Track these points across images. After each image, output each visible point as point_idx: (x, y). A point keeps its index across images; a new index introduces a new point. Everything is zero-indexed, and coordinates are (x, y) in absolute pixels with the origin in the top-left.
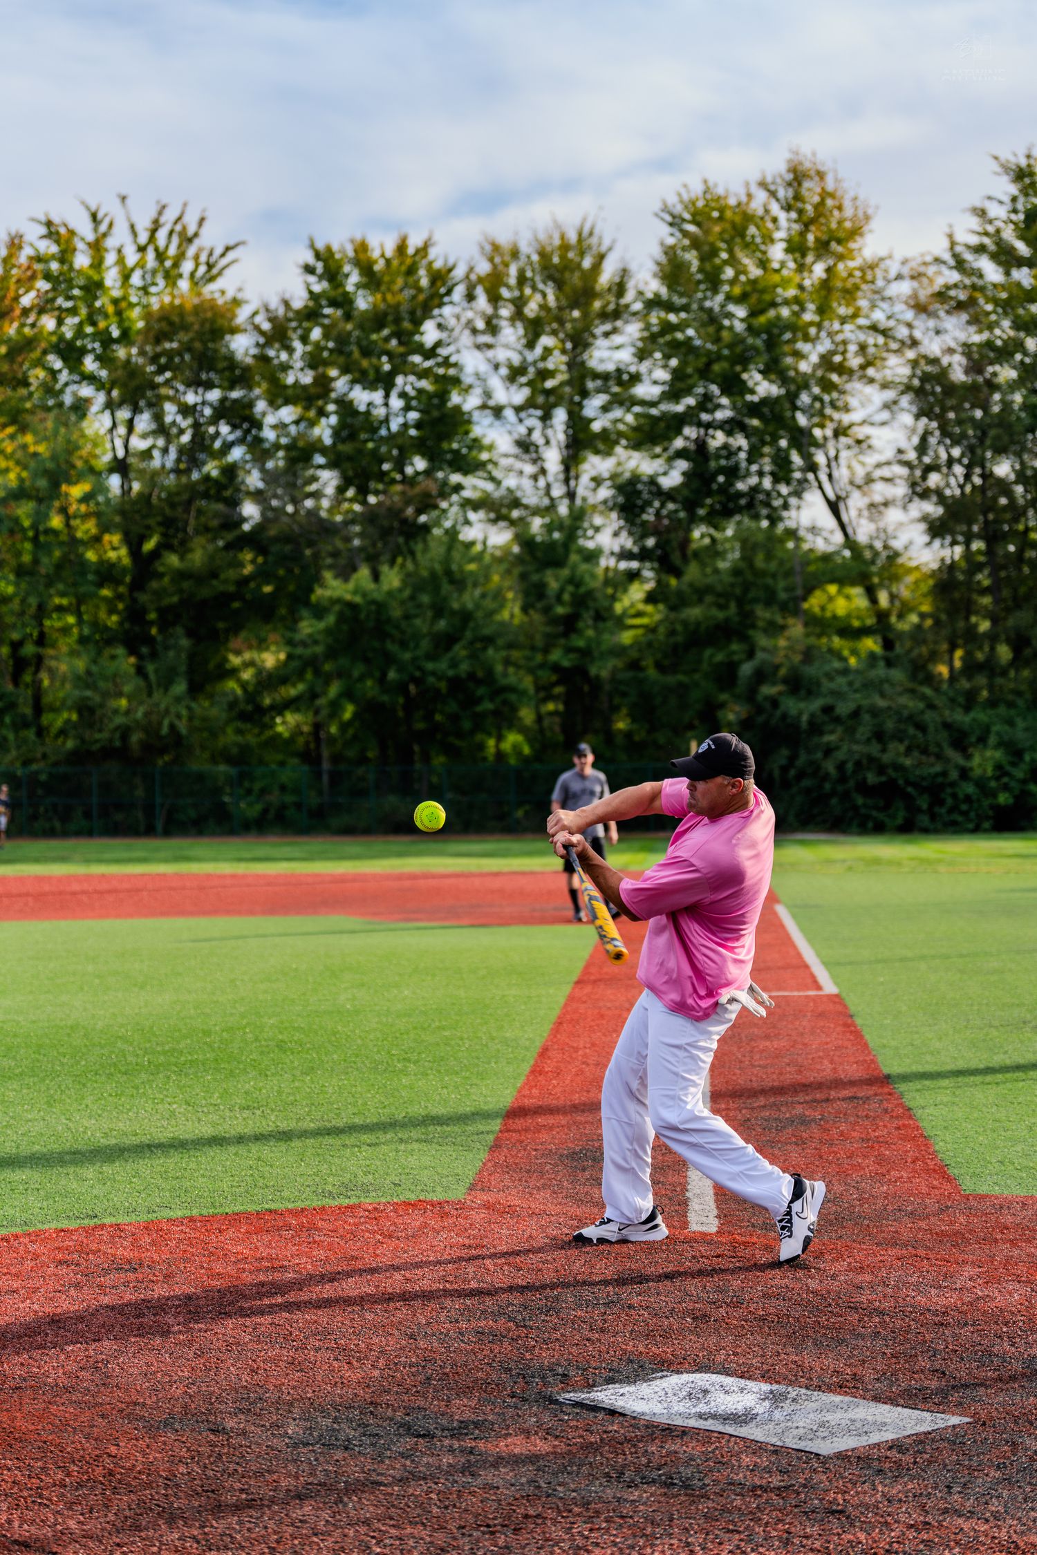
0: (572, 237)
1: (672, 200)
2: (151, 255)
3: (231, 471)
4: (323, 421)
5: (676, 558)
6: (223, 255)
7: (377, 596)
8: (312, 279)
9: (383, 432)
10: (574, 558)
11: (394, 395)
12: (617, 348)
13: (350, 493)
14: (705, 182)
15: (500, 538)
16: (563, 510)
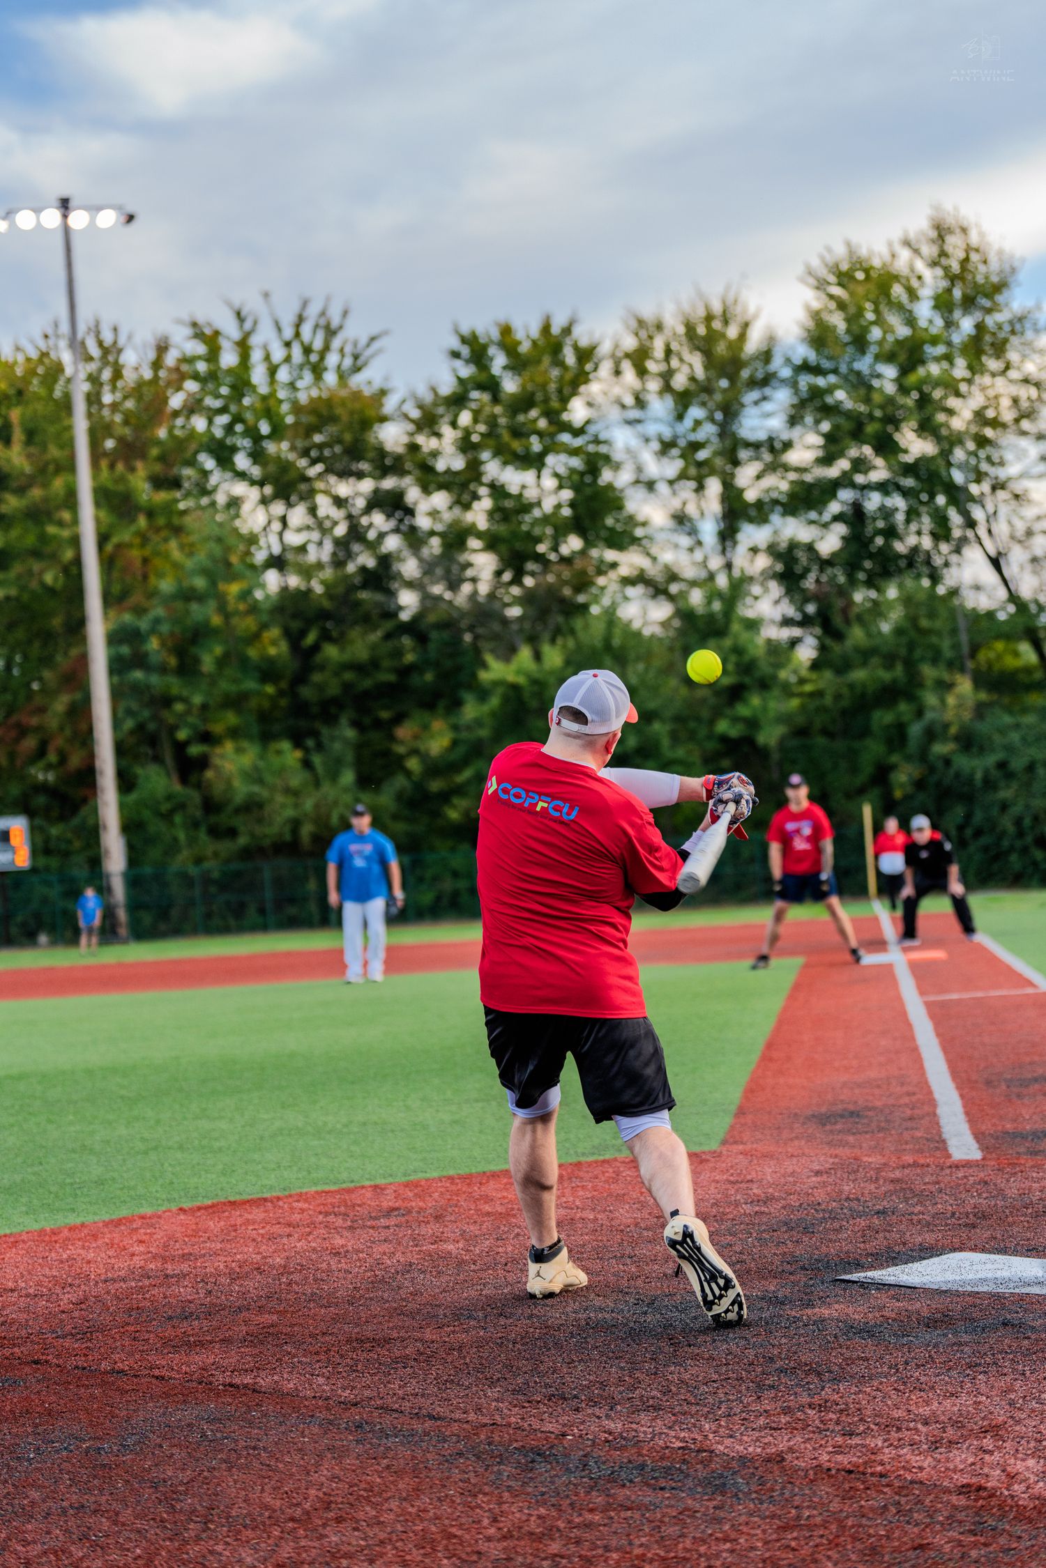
0: (717, 308)
1: (815, 263)
2: (297, 352)
3: (385, 561)
4: (476, 505)
5: (838, 621)
6: (368, 345)
7: (537, 675)
8: (458, 364)
9: (537, 513)
10: (736, 627)
11: (546, 473)
12: (768, 415)
13: (507, 576)
14: (848, 244)
15: (661, 611)
16: (722, 581)
